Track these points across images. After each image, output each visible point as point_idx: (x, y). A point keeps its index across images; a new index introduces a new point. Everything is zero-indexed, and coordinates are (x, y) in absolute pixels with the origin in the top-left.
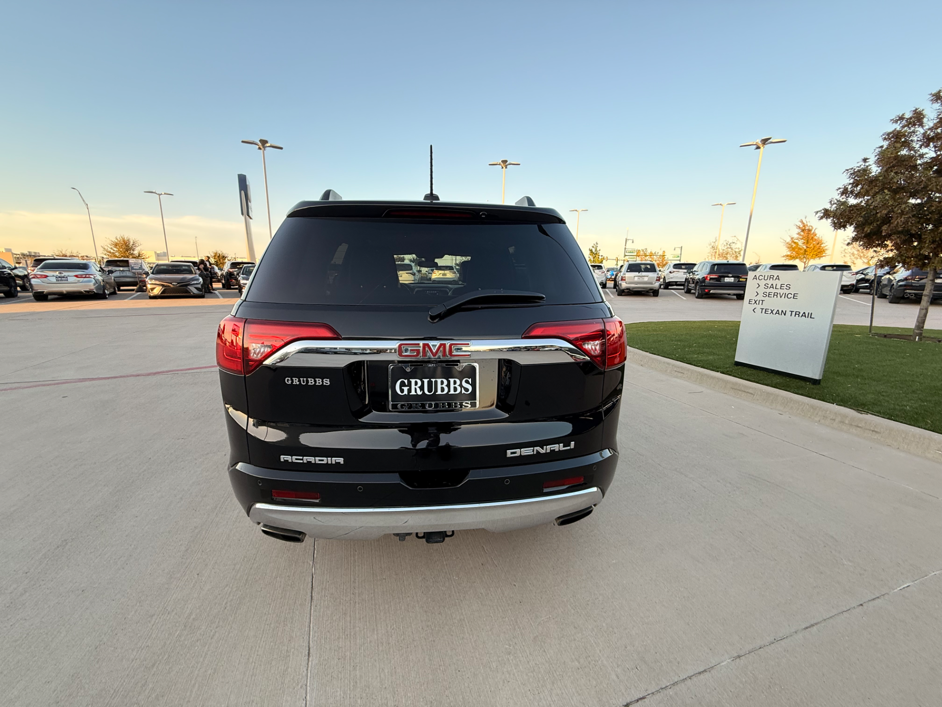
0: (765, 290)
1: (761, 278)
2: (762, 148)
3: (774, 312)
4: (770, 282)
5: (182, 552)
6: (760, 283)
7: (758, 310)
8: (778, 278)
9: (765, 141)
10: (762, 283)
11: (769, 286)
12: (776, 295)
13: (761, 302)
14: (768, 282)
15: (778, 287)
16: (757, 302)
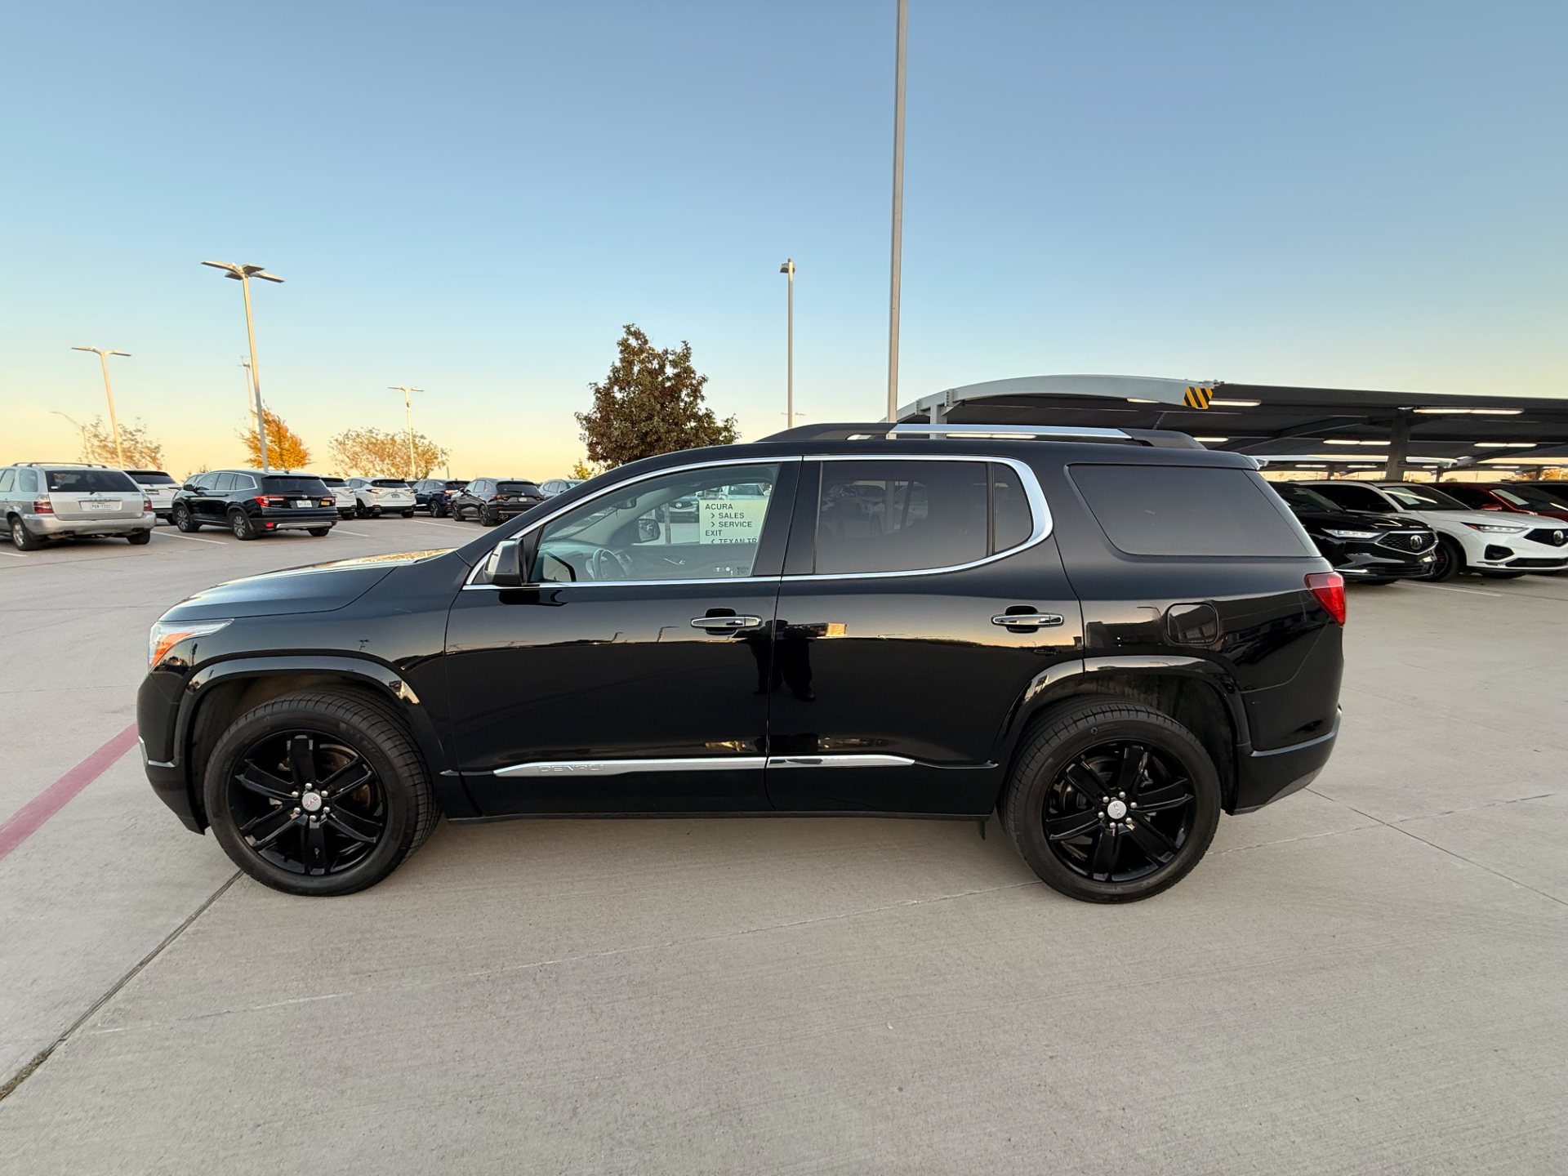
0: (721, 520)
1: (714, 507)
2: (243, 279)
4: (724, 511)
5: (1331, 972)
6: (714, 512)
7: (718, 540)
8: (731, 507)
10: (716, 512)
11: (724, 516)
12: (732, 524)
13: (718, 533)
14: (721, 511)
15: (733, 516)
16: (715, 532)
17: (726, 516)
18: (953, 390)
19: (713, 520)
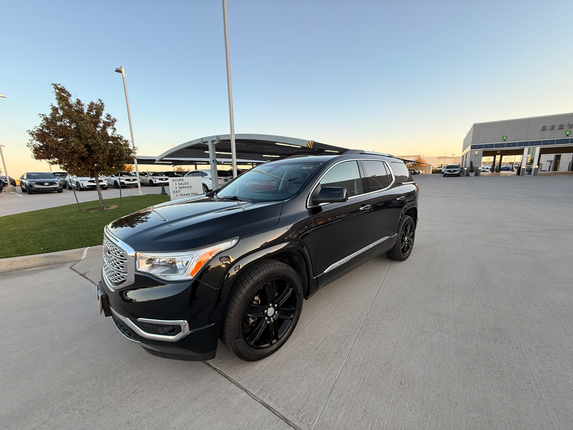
0: (179, 186)
1: (176, 180)
3: (185, 195)
4: (180, 182)
6: (176, 182)
7: (179, 195)
8: (183, 180)
10: (177, 182)
11: (180, 184)
12: (184, 187)
13: (179, 191)
14: (179, 182)
15: (184, 184)
16: (177, 192)
17: (181, 184)
18: (218, 136)
19: (176, 186)
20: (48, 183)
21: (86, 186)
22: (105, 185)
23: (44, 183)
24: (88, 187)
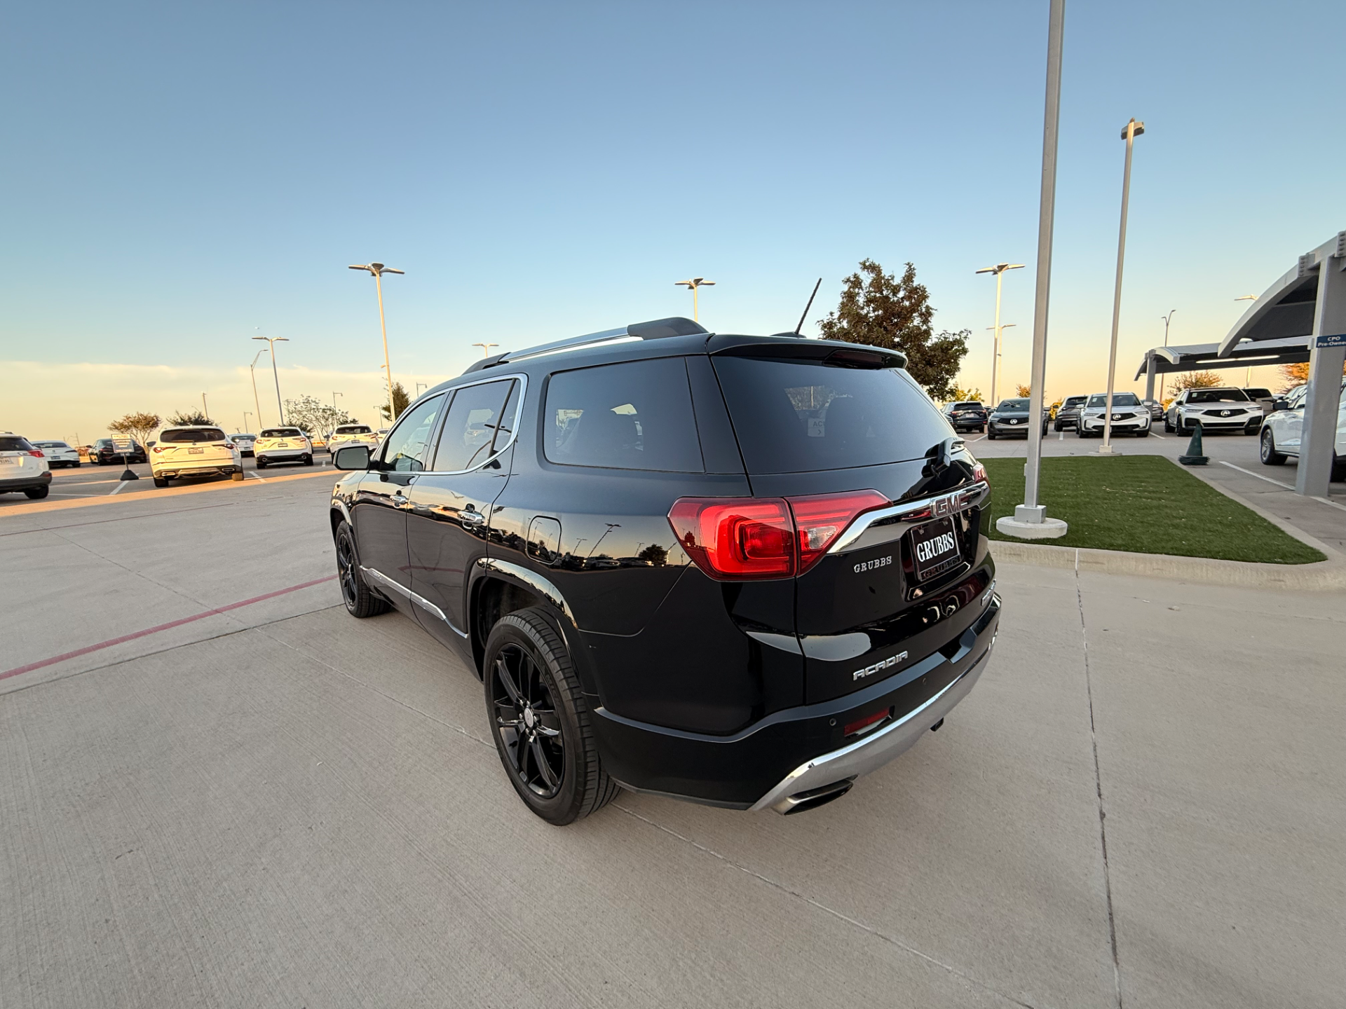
2: (695, 288)
9: (697, 281)
20: (1017, 419)
21: (1090, 427)
22: (1137, 426)
23: (1010, 419)
24: (1094, 430)
